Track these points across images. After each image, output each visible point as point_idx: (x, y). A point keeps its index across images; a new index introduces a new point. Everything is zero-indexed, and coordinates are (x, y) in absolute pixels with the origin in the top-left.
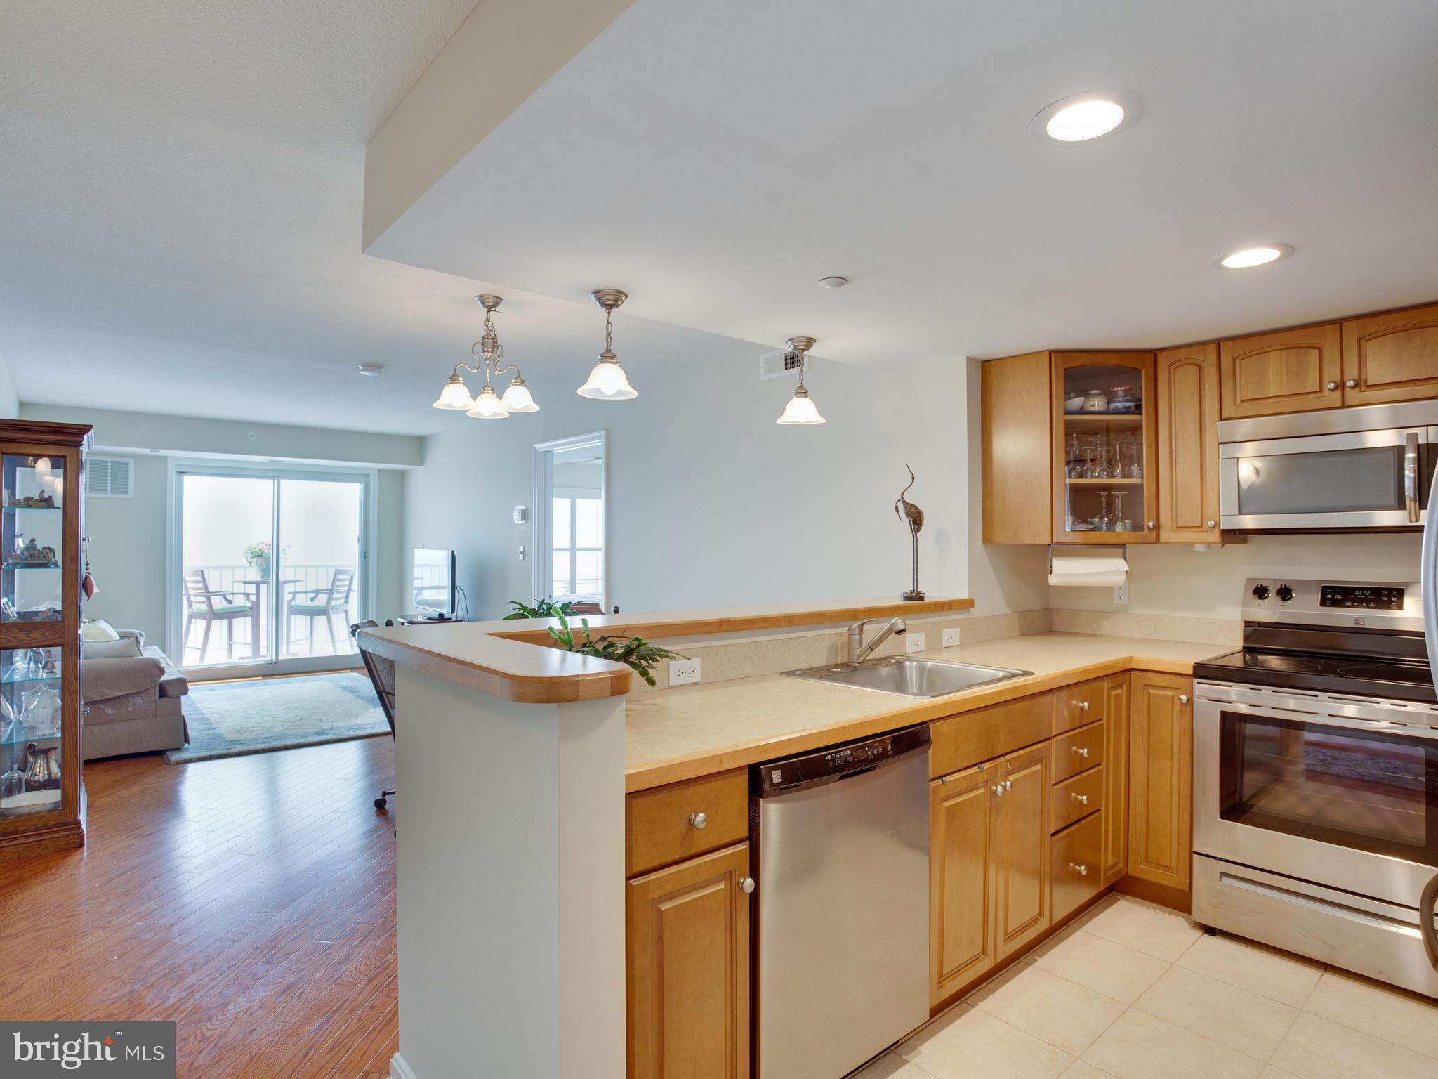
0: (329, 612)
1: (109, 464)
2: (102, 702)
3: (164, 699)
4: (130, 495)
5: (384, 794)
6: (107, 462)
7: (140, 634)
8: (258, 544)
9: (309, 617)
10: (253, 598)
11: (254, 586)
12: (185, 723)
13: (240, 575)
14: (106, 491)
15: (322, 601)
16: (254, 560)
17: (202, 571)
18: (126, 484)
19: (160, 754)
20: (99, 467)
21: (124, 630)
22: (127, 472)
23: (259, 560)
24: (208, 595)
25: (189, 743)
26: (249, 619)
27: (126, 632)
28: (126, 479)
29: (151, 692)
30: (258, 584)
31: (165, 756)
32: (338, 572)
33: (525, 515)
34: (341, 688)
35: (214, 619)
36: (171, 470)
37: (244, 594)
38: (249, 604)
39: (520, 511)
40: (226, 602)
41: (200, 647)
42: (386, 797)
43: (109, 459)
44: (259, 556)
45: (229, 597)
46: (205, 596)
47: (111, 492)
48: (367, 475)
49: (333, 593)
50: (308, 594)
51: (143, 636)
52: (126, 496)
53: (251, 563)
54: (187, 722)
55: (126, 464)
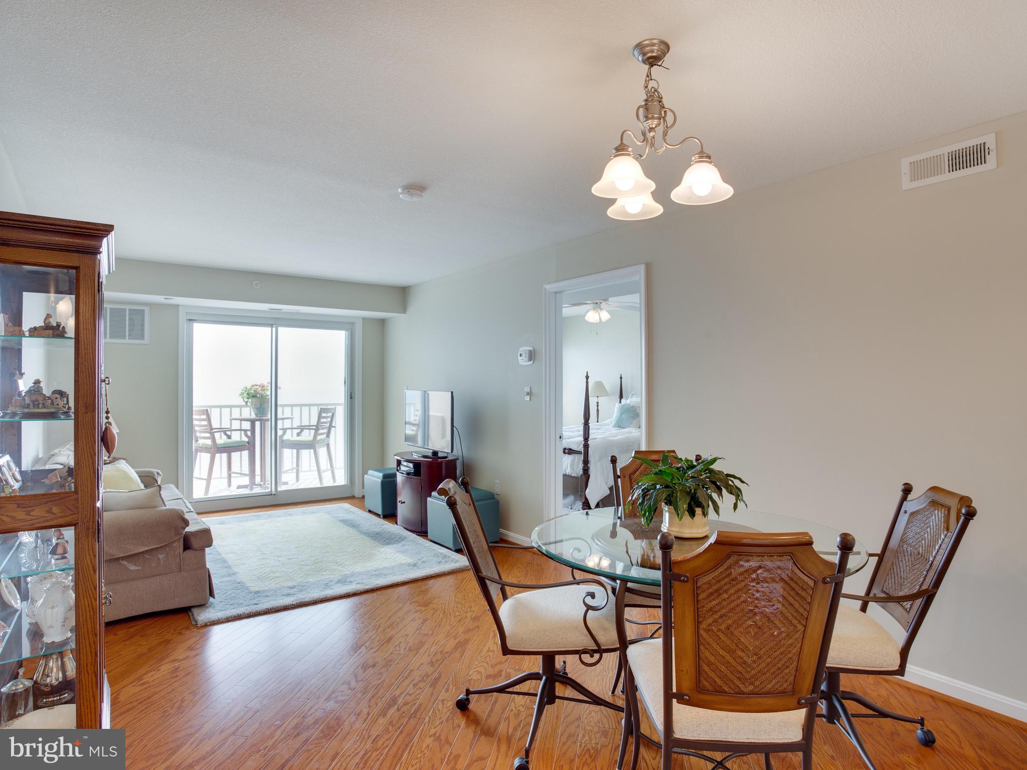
0: (315, 446)
1: (127, 311)
2: (124, 558)
3: (188, 552)
4: (147, 340)
5: (468, 692)
6: (125, 310)
7: (158, 473)
8: (253, 386)
9: (295, 451)
10: (249, 433)
11: (249, 423)
12: (209, 576)
13: (236, 413)
14: (124, 337)
15: (307, 436)
16: (250, 400)
17: (207, 410)
18: (143, 330)
19: (185, 611)
20: (118, 314)
21: (143, 469)
22: (143, 320)
23: (254, 400)
24: (211, 430)
25: (214, 598)
26: (245, 453)
27: (144, 472)
28: (143, 325)
29: (174, 545)
30: (253, 422)
31: (190, 614)
32: (322, 411)
33: (532, 356)
34: (340, 521)
35: (217, 453)
36: (182, 317)
37: (241, 430)
38: (246, 439)
39: (527, 352)
40: (225, 437)
41: (206, 477)
42: (471, 696)
43: (127, 307)
44: (254, 396)
45: (228, 433)
46: (210, 433)
47: (129, 339)
48: (353, 323)
49: (319, 430)
50: (294, 430)
51: (160, 475)
52: (142, 342)
53: (246, 402)
54: (212, 576)
55: (143, 311)
